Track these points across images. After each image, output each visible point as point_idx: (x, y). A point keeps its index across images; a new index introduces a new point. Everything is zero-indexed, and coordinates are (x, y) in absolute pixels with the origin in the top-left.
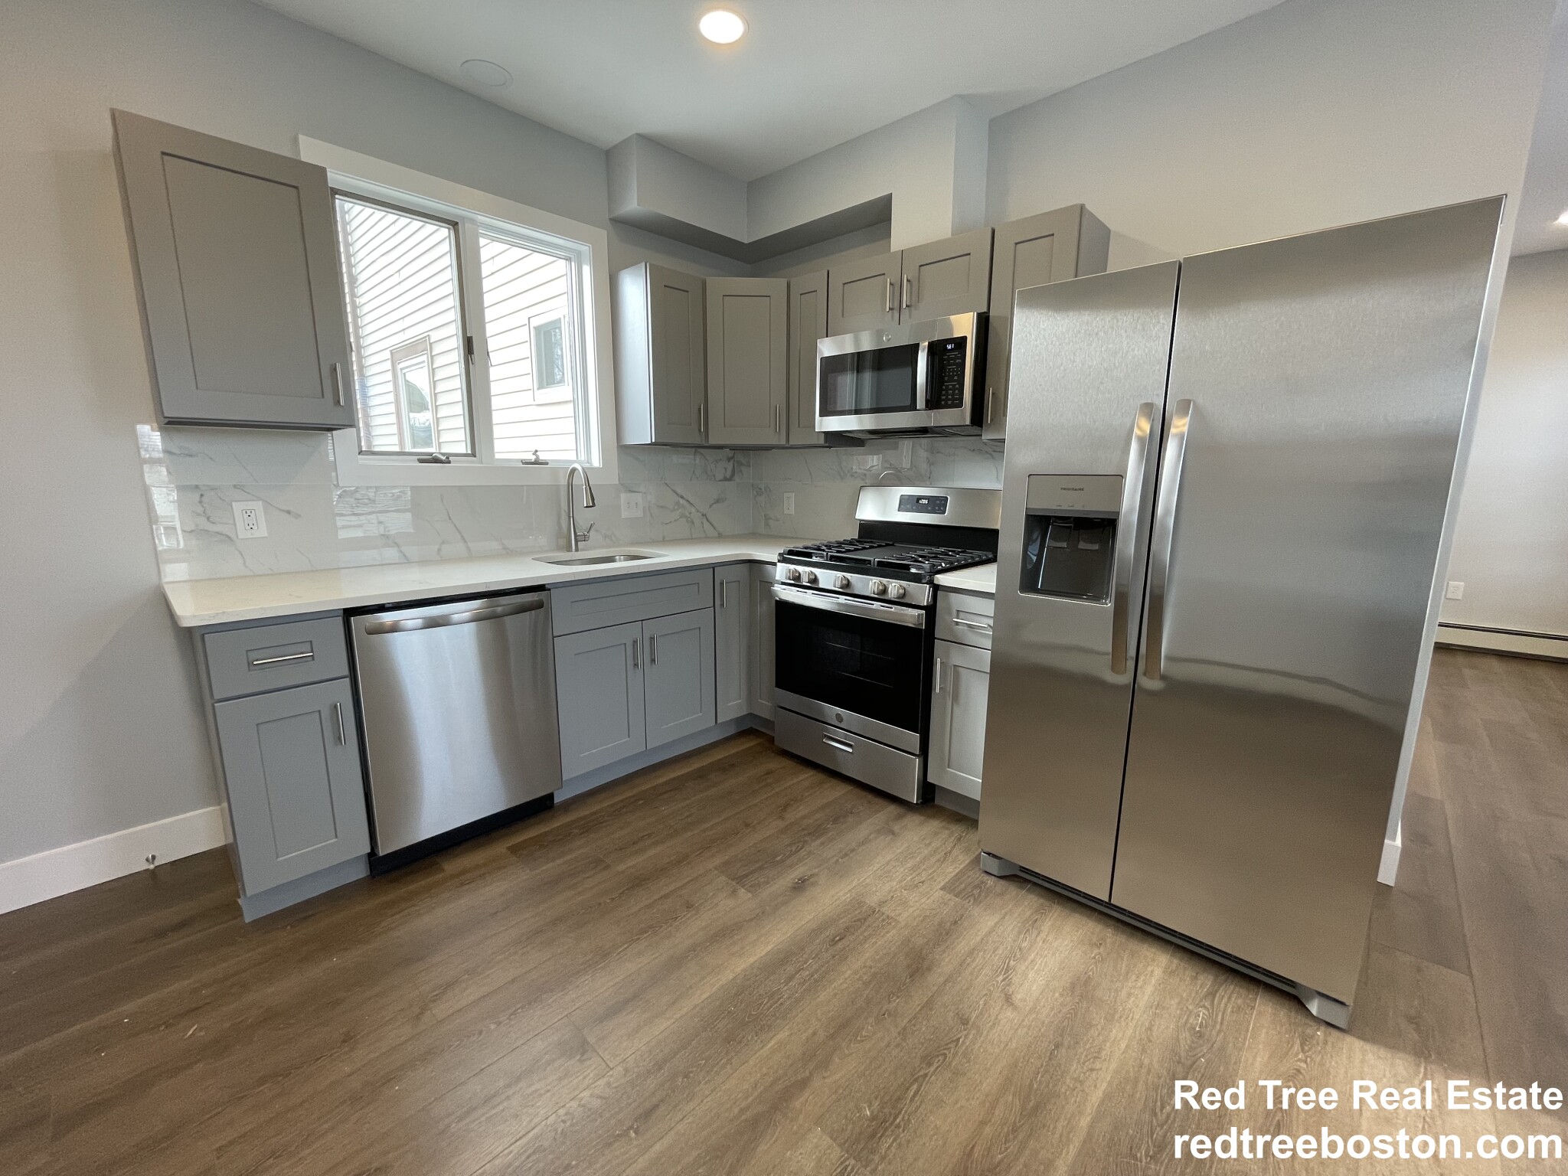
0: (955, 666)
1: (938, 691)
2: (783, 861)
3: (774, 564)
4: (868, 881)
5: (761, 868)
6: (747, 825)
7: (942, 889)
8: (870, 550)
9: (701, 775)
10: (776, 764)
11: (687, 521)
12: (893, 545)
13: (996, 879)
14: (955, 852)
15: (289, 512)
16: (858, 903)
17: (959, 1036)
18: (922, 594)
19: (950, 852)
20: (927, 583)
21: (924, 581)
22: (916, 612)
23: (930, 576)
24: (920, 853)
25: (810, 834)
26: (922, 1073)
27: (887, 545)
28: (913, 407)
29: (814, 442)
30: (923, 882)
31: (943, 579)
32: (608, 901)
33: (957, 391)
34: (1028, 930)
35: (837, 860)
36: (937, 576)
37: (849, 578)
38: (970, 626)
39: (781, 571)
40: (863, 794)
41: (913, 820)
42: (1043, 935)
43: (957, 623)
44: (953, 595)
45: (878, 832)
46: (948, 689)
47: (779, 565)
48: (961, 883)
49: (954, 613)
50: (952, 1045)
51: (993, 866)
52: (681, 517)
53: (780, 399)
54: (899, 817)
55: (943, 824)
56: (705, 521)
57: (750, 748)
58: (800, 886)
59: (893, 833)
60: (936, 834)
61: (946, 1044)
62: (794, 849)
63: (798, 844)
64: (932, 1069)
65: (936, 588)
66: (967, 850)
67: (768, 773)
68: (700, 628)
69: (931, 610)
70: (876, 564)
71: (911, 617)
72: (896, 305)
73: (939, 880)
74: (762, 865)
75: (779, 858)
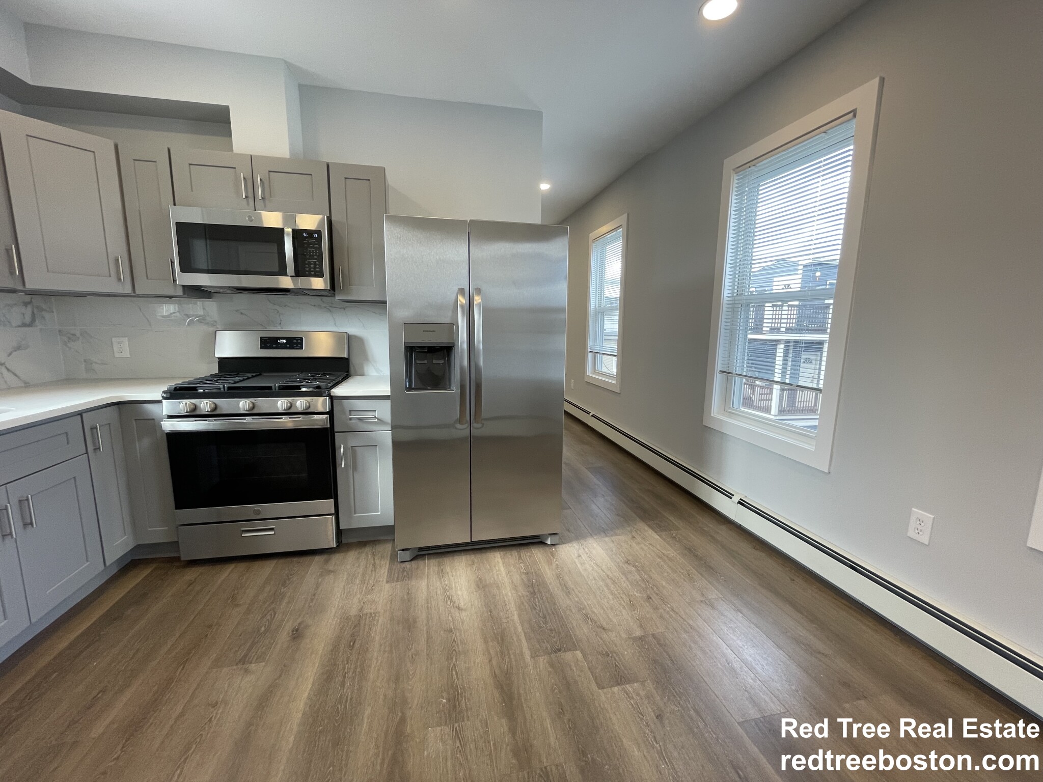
0: (352, 447)
1: (343, 466)
2: (268, 629)
3: (160, 402)
4: (341, 605)
5: (253, 644)
6: (210, 626)
7: (387, 582)
8: (248, 380)
10: (192, 574)
12: (260, 374)
13: (410, 563)
14: (377, 562)
16: (345, 618)
17: (453, 638)
19: (375, 563)
20: (326, 396)
21: (324, 395)
22: (324, 416)
23: (329, 391)
24: (359, 573)
25: (272, 603)
26: (452, 665)
27: (257, 375)
28: (283, 272)
30: (374, 585)
31: (338, 391)
33: (317, 266)
34: (442, 576)
35: (310, 606)
36: (332, 390)
37: (254, 401)
38: (359, 419)
39: (168, 407)
40: (289, 560)
41: (336, 558)
42: (450, 574)
43: (351, 419)
44: (345, 401)
45: (321, 575)
46: (349, 464)
47: (164, 401)
48: (394, 574)
49: (348, 413)
50: (454, 644)
51: (407, 555)
54: (327, 561)
55: (358, 551)
56: (5, 370)
58: (297, 634)
59: (330, 572)
60: (358, 558)
61: (452, 645)
62: (269, 617)
63: (269, 614)
64: (454, 659)
65: (332, 398)
66: (382, 557)
67: (191, 584)
68: (74, 478)
69: (331, 413)
70: (277, 388)
71: (320, 420)
72: (251, 195)
73: (381, 580)
74: (253, 641)
75: (263, 629)
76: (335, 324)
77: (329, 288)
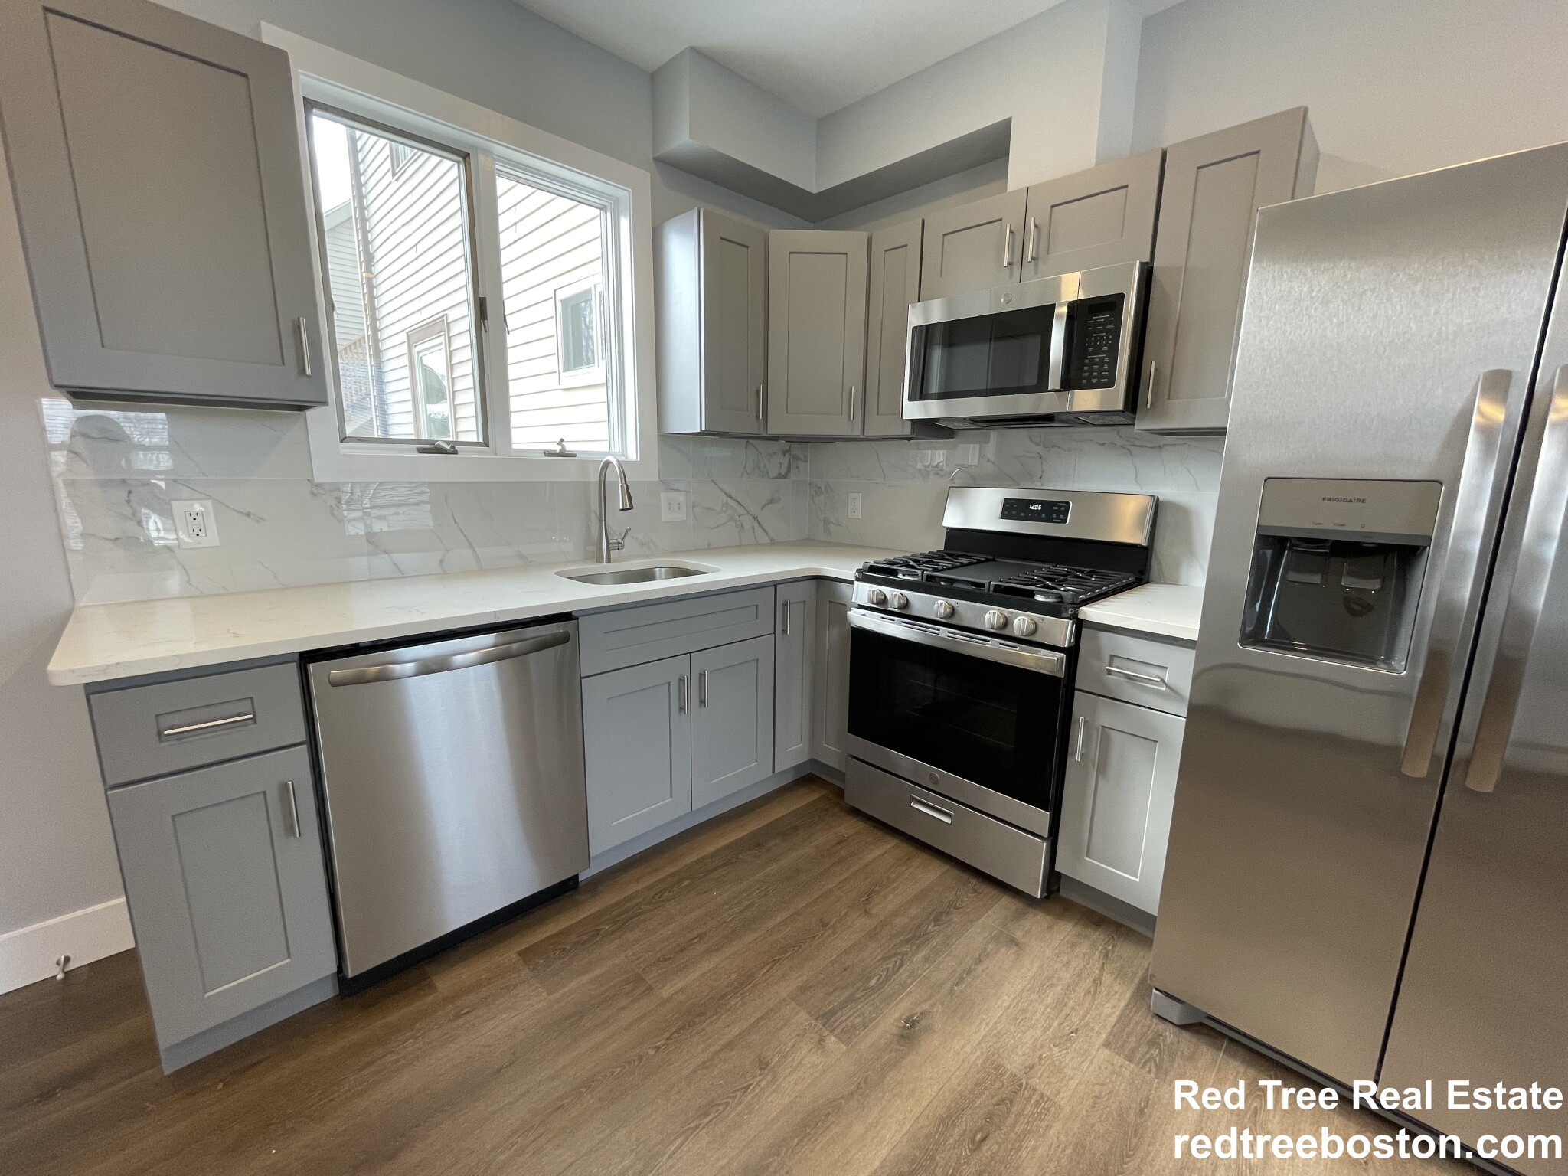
0: (1103, 727)
1: (1078, 758)
2: (879, 987)
3: (851, 582)
4: (1000, 1026)
5: (851, 999)
6: (825, 925)
7: (1107, 1045)
8: (970, 567)
9: (756, 842)
10: (849, 827)
11: (736, 526)
12: (993, 560)
13: (1176, 1030)
14: (1107, 978)
15: (248, 515)
16: (993, 1068)
18: (1061, 631)
19: (1100, 978)
20: (1069, 619)
21: (1064, 615)
22: (1054, 656)
23: (1075, 608)
24: (1060, 979)
25: (907, 941)
27: (987, 560)
28: (1041, 385)
29: (898, 432)
30: (1076, 1031)
31: (1093, 613)
32: (652, 1052)
33: (1106, 366)
35: (952, 990)
36: (1083, 608)
37: (954, 604)
38: (1128, 677)
39: (864, 592)
40: (965, 876)
41: (1037, 921)
43: (1109, 672)
44: (1105, 636)
45: (996, 939)
46: (1093, 758)
47: (856, 582)
48: (1129, 1035)
49: (1107, 659)
51: (1174, 1012)
52: (729, 521)
53: (854, 379)
54: (1019, 916)
55: (1078, 929)
56: (756, 525)
57: (813, 803)
58: (910, 1032)
59: (1014, 942)
60: (1073, 945)
62: (890, 966)
63: (894, 959)
65: (1080, 624)
66: (1120, 975)
67: (841, 841)
68: (757, 660)
69: (1072, 653)
70: (992, 589)
71: (1046, 662)
72: (1017, 259)
73: (1097, 1028)
74: (853, 994)
75: (874, 981)
76: (1136, 478)
77: (1120, 407)
